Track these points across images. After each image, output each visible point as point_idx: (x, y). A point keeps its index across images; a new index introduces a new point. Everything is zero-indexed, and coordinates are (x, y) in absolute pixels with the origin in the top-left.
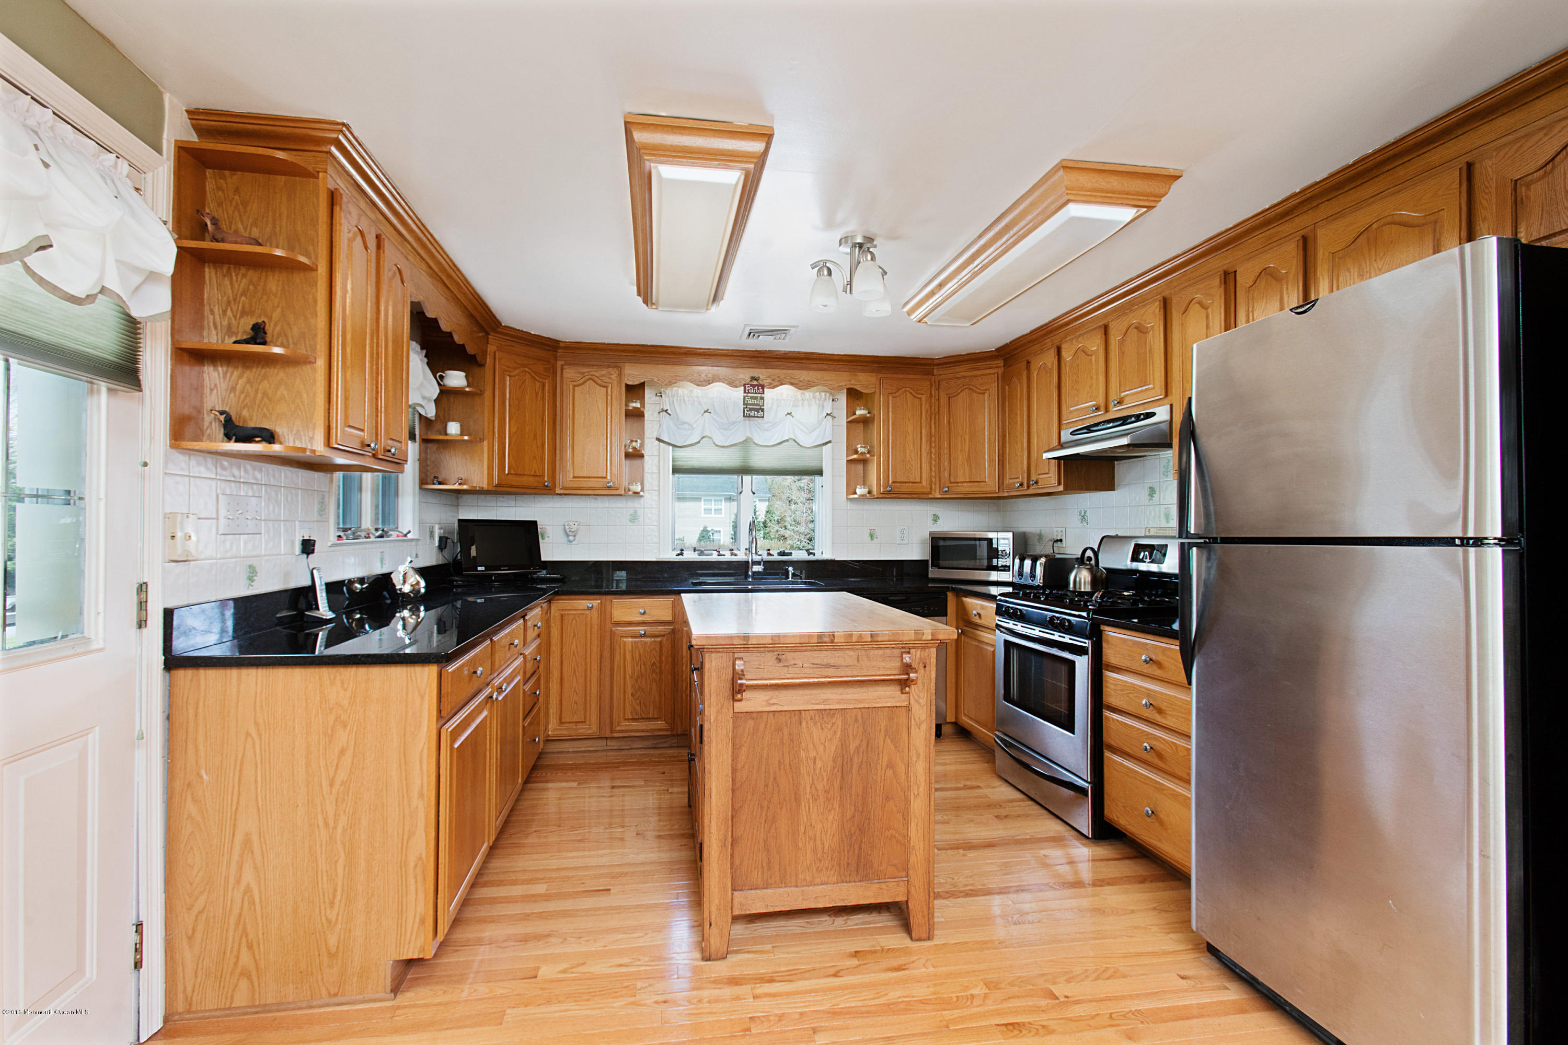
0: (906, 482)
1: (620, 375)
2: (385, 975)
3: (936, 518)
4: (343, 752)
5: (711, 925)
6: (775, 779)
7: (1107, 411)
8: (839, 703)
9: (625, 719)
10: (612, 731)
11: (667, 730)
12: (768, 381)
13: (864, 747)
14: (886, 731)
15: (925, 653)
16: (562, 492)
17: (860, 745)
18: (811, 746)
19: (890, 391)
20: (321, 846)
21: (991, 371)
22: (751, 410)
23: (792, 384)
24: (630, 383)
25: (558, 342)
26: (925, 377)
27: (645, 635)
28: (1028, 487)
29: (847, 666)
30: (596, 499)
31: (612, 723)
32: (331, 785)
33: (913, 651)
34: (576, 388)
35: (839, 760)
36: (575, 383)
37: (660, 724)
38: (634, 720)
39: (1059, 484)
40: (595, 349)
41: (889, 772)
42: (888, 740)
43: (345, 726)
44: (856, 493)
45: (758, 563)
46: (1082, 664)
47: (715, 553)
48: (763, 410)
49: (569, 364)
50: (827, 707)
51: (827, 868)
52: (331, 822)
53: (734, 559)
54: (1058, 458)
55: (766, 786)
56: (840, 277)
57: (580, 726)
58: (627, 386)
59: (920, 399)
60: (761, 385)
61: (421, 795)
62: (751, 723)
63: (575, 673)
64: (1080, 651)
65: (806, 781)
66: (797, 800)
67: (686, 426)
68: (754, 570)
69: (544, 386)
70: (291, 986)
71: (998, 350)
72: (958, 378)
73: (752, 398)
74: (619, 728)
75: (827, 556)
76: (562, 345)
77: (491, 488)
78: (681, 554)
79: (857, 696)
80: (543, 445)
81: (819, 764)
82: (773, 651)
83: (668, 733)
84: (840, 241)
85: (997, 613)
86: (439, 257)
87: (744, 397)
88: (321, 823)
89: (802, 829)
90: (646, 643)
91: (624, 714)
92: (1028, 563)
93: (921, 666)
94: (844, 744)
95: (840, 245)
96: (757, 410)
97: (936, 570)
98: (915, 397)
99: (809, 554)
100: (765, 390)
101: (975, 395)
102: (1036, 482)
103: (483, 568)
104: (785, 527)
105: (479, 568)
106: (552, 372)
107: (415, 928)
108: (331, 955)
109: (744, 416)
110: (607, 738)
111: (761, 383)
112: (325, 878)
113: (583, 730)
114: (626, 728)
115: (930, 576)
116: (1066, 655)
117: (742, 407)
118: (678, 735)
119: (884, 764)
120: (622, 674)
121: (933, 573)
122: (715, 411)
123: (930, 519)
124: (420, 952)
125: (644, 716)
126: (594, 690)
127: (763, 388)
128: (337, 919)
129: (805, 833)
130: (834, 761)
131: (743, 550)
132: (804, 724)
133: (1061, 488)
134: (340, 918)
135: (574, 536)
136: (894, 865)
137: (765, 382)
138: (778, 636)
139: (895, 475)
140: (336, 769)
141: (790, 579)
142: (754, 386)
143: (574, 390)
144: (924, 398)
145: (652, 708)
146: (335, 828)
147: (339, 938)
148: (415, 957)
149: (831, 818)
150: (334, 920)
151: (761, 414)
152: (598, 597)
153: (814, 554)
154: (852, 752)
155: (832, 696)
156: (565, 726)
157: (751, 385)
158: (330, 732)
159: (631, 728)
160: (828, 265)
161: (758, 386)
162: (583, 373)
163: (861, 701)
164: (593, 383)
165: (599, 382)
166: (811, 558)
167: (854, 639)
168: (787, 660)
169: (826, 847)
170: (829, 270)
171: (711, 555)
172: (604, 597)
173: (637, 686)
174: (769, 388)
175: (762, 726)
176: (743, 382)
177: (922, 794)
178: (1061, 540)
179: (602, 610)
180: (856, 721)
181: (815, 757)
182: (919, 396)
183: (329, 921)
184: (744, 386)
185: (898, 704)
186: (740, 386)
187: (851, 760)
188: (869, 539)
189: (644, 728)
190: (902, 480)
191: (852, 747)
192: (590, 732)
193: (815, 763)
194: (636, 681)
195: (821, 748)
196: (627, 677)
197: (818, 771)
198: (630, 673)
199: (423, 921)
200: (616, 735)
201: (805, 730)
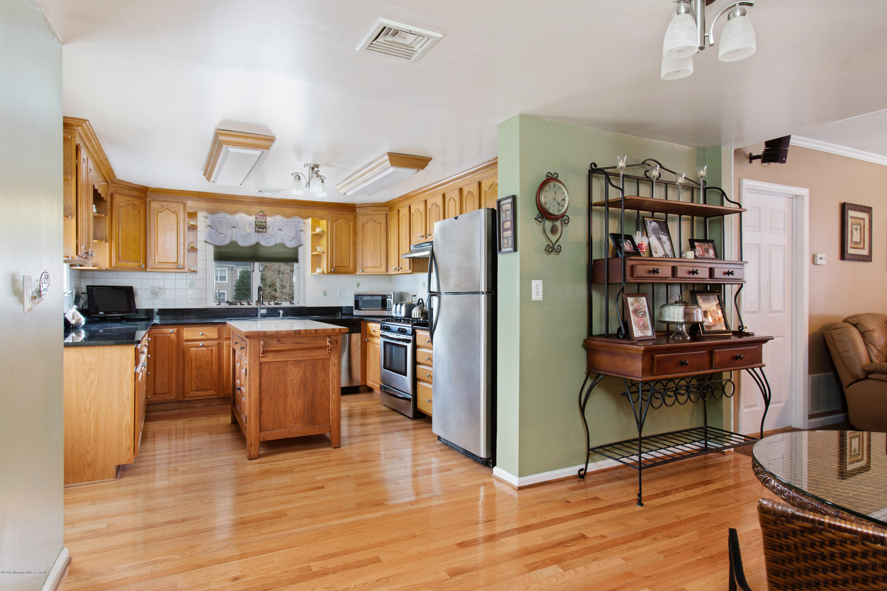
0: (341, 267)
1: (185, 207)
2: (113, 470)
3: (358, 285)
4: (93, 381)
5: (251, 445)
6: (277, 388)
7: (426, 238)
8: (303, 357)
9: (192, 391)
10: (184, 397)
11: (215, 395)
12: (268, 213)
13: (313, 374)
14: (322, 368)
15: (337, 338)
16: (151, 270)
17: (311, 374)
18: (291, 375)
19: (333, 220)
20: (84, 420)
21: (383, 212)
22: (259, 228)
23: (282, 215)
24: (190, 211)
25: (148, 188)
26: (352, 213)
27: (203, 346)
28: (399, 270)
29: (306, 343)
30: (168, 274)
31: (184, 393)
32: (88, 395)
33: (331, 337)
34: (159, 214)
35: (303, 380)
36: (158, 211)
37: (212, 392)
38: (196, 390)
39: (410, 269)
40: (170, 193)
41: (323, 384)
42: (322, 372)
43: (94, 371)
44: (316, 272)
45: (263, 308)
46: (409, 346)
47: (239, 304)
48: (266, 228)
49: (154, 200)
50: (298, 359)
51: (298, 422)
52: (88, 411)
53: (249, 306)
54: (410, 258)
55: (274, 390)
56: (304, 181)
57: (166, 395)
58: (188, 213)
59: (349, 225)
60: (264, 215)
61: (128, 398)
62: (267, 366)
63: (163, 367)
64: (408, 341)
65: (290, 389)
66: (286, 396)
67: (222, 235)
68: (261, 312)
69: (139, 212)
70: (71, 478)
71: (386, 203)
72: (368, 215)
73: (260, 222)
74: (188, 395)
75: (301, 304)
76: (150, 189)
77: (111, 269)
78: (220, 304)
79: (310, 355)
80: (140, 244)
81: (295, 381)
82: (276, 338)
83: (215, 397)
84: (304, 165)
85: (381, 329)
86: (101, 156)
87: (256, 221)
88: (83, 411)
89: (288, 407)
90: (203, 350)
91: (191, 388)
92: (399, 306)
93: (335, 343)
94: (305, 373)
95: (304, 167)
96: (263, 228)
97: (357, 311)
98: (346, 223)
99: (291, 304)
100: (267, 217)
101: (376, 224)
102: (401, 268)
103: (102, 313)
104: (276, 290)
105: (100, 313)
106: (145, 205)
107: (126, 452)
108: (89, 465)
109: (255, 231)
110: (180, 401)
111: (265, 214)
112: (85, 434)
113: (167, 397)
114: (193, 395)
115: (354, 314)
116: (404, 344)
117: (254, 226)
118: (221, 398)
119: (321, 380)
120: (190, 367)
121: (356, 312)
122: (239, 227)
123: (355, 285)
124: (128, 461)
125: (202, 388)
126: (174, 376)
127: (266, 216)
128: (91, 449)
129: (289, 409)
130: (301, 380)
131: (254, 302)
132: (289, 366)
133: (411, 271)
134: (92, 449)
135: (156, 295)
136: (325, 420)
137: (267, 213)
138: (278, 331)
139: (336, 264)
140: (90, 389)
141: (281, 317)
142: (261, 216)
143: (157, 215)
144: (351, 224)
145: (207, 384)
146: (90, 413)
147: (92, 457)
148: (126, 463)
149: (300, 402)
150: (90, 450)
151: (265, 230)
152: (176, 326)
153: (294, 304)
154: (308, 376)
155: (300, 355)
156: (157, 395)
157: (259, 215)
158: (87, 374)
159: (195, 395)
160: (299, 174)
161: (263, 215)
162: (163, 205)
163: (312, 357)
164: (169, 211)
165: (172, 210)
166: (292, 306)
167: (308, 332)
168: (282, 341)
169: (298, 414)
170: (299, 177)
171: (237, 304)
172: (179, 327)
173: (198, 373)
174: (269, 217)
175: (272, 367)
176: (255, 213)
177: (336, 392)
178: (416, 296)
179: (178, 334)
180: (310, 364)
181: (293, 379)
182: (348, 223)
183: (88, 451)
184: (256, 215)
185: (326, 358)
186: (253, 215)
187: (308, 379)
188: (323, 295)
189: (202, 394)
190: (340, 266)
191: (308, 375)
192: (172, 398)
193: (293, 381)
194: (198, 370)
195: (296, 376)
196: (193, 368)
197: (294, 384)
198: (194, 366)
199: (129, 449)
200: (186, 399)
201: (289, 368)
